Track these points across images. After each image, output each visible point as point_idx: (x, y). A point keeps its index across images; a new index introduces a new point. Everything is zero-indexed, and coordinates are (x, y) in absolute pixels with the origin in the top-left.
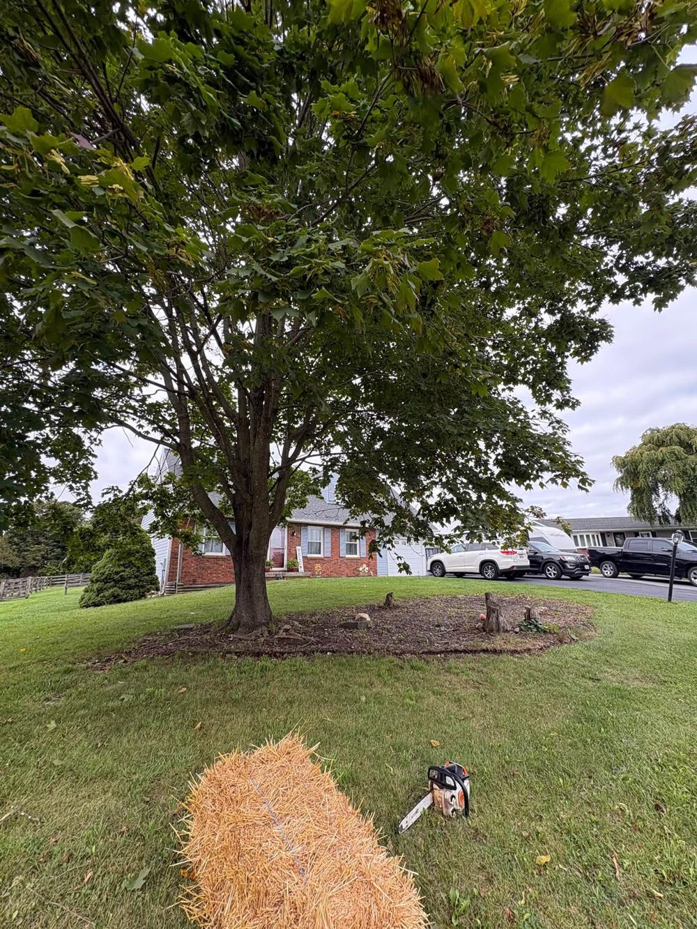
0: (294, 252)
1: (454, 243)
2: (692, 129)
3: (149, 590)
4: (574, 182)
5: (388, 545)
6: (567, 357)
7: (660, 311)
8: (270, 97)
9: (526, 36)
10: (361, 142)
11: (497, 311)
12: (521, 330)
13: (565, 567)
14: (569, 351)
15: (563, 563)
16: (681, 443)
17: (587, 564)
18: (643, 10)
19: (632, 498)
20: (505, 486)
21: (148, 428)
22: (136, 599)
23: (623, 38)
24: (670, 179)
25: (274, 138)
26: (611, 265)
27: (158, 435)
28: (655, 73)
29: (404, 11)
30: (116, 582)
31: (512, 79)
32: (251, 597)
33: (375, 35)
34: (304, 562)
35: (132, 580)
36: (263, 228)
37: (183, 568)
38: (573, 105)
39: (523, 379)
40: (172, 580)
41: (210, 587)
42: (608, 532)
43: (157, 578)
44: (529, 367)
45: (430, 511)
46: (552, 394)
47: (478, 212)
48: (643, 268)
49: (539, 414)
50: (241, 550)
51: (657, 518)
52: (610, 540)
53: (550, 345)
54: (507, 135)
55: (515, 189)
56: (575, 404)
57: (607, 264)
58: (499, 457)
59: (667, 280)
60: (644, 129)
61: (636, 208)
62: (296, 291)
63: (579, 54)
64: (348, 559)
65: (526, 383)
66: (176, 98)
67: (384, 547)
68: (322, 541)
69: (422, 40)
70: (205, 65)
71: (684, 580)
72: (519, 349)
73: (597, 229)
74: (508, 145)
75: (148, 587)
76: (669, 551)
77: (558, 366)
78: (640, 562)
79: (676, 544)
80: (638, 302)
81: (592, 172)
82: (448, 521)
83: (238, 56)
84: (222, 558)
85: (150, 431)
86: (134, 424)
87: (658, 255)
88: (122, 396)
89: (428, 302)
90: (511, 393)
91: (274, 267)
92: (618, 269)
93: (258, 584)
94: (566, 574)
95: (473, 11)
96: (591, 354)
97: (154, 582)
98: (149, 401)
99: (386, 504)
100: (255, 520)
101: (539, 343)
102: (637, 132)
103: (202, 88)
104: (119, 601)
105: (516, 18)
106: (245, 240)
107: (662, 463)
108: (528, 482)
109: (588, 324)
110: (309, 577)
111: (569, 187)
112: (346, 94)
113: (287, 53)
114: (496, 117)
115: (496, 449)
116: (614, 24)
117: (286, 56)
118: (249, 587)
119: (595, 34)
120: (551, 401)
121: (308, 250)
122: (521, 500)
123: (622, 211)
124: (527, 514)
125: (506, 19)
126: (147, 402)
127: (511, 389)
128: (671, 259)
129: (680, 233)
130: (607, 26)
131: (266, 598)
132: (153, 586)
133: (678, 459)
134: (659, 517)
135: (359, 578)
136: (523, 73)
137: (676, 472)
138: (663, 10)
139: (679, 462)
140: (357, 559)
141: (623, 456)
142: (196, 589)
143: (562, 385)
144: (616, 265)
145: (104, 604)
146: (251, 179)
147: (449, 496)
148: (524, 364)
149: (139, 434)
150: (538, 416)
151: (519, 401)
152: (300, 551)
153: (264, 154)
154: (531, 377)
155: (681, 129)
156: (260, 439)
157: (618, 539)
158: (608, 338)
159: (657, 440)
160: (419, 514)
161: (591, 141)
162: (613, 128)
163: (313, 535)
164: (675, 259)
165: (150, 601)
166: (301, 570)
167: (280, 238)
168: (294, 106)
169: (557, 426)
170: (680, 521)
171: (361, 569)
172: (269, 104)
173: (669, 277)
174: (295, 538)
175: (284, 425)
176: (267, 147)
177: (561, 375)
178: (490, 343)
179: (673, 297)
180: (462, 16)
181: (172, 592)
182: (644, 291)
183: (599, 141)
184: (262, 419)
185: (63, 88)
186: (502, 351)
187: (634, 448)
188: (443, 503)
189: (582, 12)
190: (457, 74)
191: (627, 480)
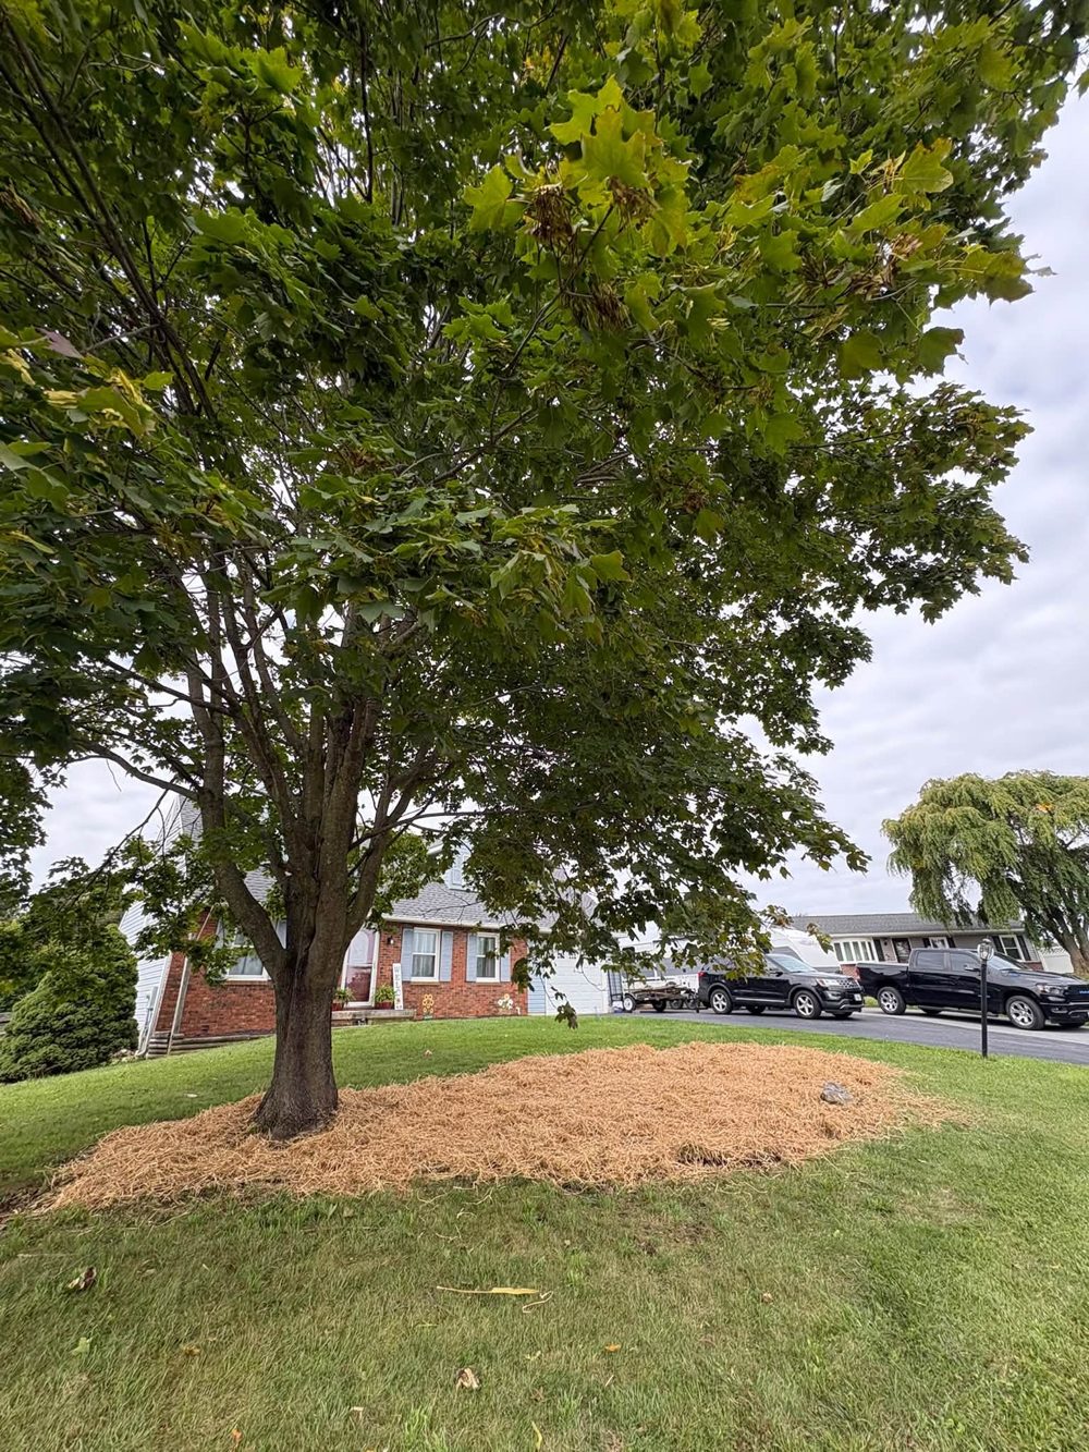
0: (403, 521)
1: (645, 520)
2: (953, 399)
3: (117, 1048)
4: (808, 451)
5: (544, 970)
6: (810, 678)
7: (932, 622)
8: (389, 306)
9: (736, 275)
10: (513, 379)
11: (710, 607)
12: (746, 634)
13: (824, 997)
14: (813, 670)
15: (821, 990)
16: (975, 803)
17: (857, 992)
18: (885, 262)
19: (915, 885)
20: (729, 873)
21: (150, 761)
22: (89, 1067)
23: (861, 291)
24: (930, 457)
25: (392, 358)
26: (861, 558)
27: (166, 775)
28: (904, 332)
29: (575, 227)
30: (56, 1033)
31: (721, 323)
32: (302, 1065)
33: (535, 250)
34: (404, 991)
35: (87, 1030)
36: (356, 481)
37: (187, 1004)
38: (800, 356)
39: (751, 706)
40: (164, 1028)
41: (232, 1040)
42: (885, 938)
43: (136, 1025)
44: (758, 690)
45: (613, 912)
46: (792, 730)
47: (679, 482)
48: (904, 565)
49: (775, 762)
50: (292, 978)
51: (953, 917)
52: (888, 950)
53: (786, 660)
54: (716, 389)
55: (731, 452)
56: (826, 747)
57: (856, 557)
58: (719, 827)
59: (938, 583)
60: (893, 394)
61: (892, 488)
62: (403, 577)
63: (806, 303)
64: (480, 985)
65: (754, 711)
66: (246, 291)
67: (538, 973)
68: (437, 954)
69: (601, 262)
70: (296, 255)
71: (1002, 1017)
72: (742, 663)
73: (841, 509)
74: (718, 402)
75: (117, 1042)
76: (976, 970)
77: (799, 691)
78: (933, 987)
79: (985, 960)
80: (901, 609)
81: (828, 437)
82: (643, 929)
83: (344, 249)
84: (261, 986)
85: (154, 766)
86: (127, 755)
87: (922, 549)
88: (115, 706)
89: (611, 599)
90: (734, 726)
91: (370, 540)
92: (871, 563)
93: (317, 1041)
94: (828, 1009)
95: (667, 236)
96: (844, 675)
97: (129, 1035)
98: (159, 717)
99: (543, 898)
100: (320, 925)
101: (770, 655)
102: (884, 396)
103: (288, 281)
104: (57, 1072)
105: (724, 252)
106: (326, 496)
107: (952, 831)
108: (763, 866)
109: (837, 634)
110: (411, 1019)
111: (802, 456)
112: (494, 317)
113: (418, 256)
114: (700, 365)
115: (713, 813)
116: (848, 274)
117: (416, 259)
118: (300, 1047)
119: (825, 282)
120: (792, 741)
121: (425, 520)
122: (754, 896)
123: (873, 491)
124: (763, 918)
125: (709, 252)
126: (156, 719)
127: (733, 720)
128: (939, 555)
129: (948, 524)
130: (840, 275)
131: (329, 1068)
132: (126, 1041)
133: (973, 825)
134: (955, 913)
135: (497, 1020)
136: (735, 317)
137: (973, 846)
138: (908, 265)
139: (975, 831)
140: (495, 985)
141: (897, 819)
142: (206, 1045)
143: (807, 718)
144: (869, 557)
145: (26, 1077)
146: (347, 412)
147: (643, 887)
148: (751, 685)
149: (133, 771)
150: (773, 766)
151: (746, 739)
152: (399, 972)
153: (377, 378)
154: (761, 704)
155: (939, 399)
156: (340, 787)
157: (900, 948)
158: (865, 655)
159: (942, 798)
160: (595, 916)
161: (828, 401)
162: (854, 389)
163: (422, 943)
164: (945, 555)
165: (116, 1071)
166: (399, 1005)
167: (384, 498)
168: (426, 321)
169: (802, 781)
170: (986, 921)
171: (500, 1003)
172: (386, 314)
173: (941, 578)
174: (391, 948)
175: (384, 762)
176: (380, 369)
177: (804, 703)
178: (702, 652)
179: (947, 605)
180: (653, 240)
181: (159, 1052)
182: (909, 595)
183: (837, 402)
184: (347, 755)
185: (71, 263)
186: (719, 663)
187: (911, 807)
188: (633, 897)
189: (808, 256)
190: (648, 309)
191: (905, 857)
